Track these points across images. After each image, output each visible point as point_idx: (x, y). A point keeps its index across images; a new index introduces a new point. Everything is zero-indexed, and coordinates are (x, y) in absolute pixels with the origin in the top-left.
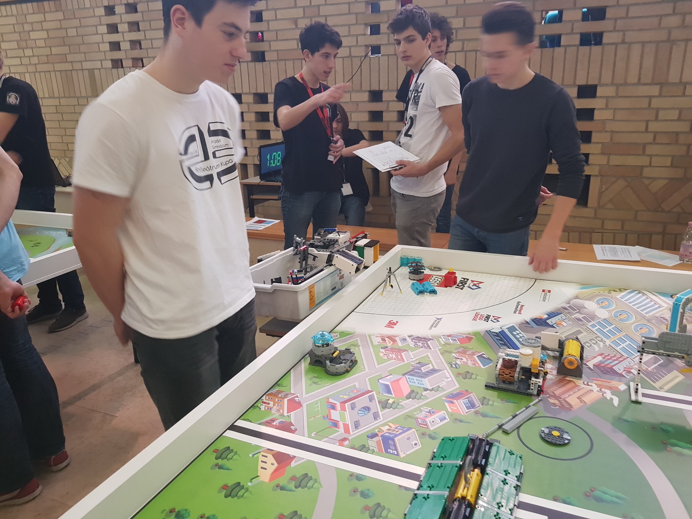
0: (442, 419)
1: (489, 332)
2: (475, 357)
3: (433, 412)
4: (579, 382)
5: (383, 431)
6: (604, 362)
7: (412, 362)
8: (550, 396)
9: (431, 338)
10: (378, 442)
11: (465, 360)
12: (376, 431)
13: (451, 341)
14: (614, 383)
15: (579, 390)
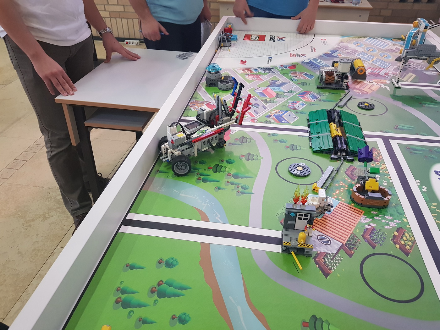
0: (303, 105)
1: (303, 62)
2: (303, 75)
3: (296, 102)
4: (365, 82)
5: (273, 114)
6: (373, 71)
7: (268, 80)
8: (354, 89)
9: (271, 68)
10: (273, 119)
11: (298, 77)
12: (269, 114)
13: (285, 69)
14: (383, 80)
15: (367, 85)
